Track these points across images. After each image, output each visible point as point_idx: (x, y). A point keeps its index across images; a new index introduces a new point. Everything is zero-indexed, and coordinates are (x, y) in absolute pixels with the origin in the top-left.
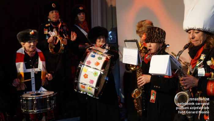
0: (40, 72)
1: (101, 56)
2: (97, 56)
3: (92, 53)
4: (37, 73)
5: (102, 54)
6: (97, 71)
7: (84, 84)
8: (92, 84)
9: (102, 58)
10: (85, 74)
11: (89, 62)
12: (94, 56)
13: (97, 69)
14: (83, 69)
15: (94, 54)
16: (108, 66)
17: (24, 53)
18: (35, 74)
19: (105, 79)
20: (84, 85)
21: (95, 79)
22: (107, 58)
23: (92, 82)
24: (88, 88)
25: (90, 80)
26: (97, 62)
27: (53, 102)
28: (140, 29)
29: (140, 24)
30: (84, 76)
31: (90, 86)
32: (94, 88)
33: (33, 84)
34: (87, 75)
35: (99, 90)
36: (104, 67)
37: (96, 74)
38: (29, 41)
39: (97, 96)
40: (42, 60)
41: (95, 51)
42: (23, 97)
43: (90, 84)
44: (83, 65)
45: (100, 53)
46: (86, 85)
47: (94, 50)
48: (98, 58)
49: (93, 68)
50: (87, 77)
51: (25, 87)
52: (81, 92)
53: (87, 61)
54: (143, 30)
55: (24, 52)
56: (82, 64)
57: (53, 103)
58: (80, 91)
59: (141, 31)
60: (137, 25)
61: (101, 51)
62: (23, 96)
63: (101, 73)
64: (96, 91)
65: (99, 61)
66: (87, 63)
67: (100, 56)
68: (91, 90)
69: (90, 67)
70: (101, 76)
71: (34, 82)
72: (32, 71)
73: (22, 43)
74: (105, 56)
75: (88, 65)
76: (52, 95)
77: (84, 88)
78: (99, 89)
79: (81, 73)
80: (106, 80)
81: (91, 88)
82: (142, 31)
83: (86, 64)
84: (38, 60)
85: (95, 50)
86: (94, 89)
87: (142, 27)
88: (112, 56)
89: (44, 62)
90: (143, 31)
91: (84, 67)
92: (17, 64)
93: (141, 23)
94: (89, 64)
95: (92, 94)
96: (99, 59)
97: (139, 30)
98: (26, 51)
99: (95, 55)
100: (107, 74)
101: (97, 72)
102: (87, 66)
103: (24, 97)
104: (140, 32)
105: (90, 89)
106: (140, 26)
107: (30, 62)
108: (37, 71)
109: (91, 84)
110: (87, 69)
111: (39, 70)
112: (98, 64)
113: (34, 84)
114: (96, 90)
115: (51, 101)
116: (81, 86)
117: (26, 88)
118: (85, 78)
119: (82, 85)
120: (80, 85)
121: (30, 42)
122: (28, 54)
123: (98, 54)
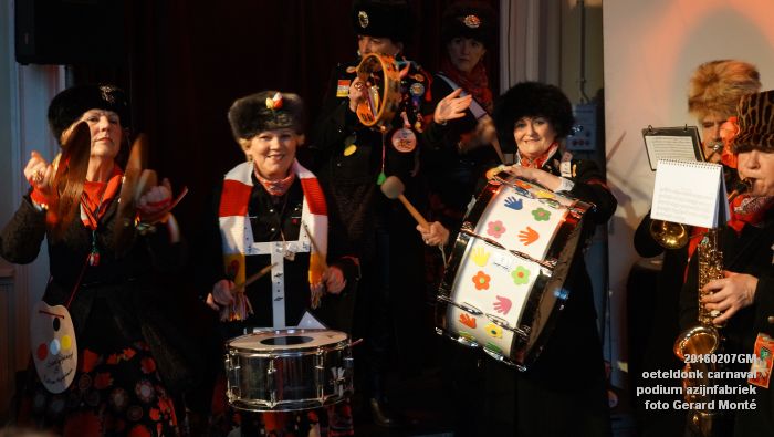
0: (306, 255)
1: (546, 206)
2: (529, 204)
3: (510, 193)
4: (292, 258)
5: (550, 196)
6: (525, 264)
7: (473, 313)
8: (505, 314)
9: (550, 214)
10: (481, 274)
11: (498, 229)
12: (517, 205)
13: (526, 257)
14: (473, 255)
15: (518, 197)
16: (571, 247)
17: (249, 182)
18: (286, 261)
19: (557, 294)
20: (471, 316)
21: (519, 297)
22: (569, 216)
23: (504, 305)
24: (487, 329)
25: (498, 298)
26: (528, 228)
27: (340, 374)
28: (707, 90)
29: (708, 72)
30: (475, 279)
31: (495, 322)
32: (512, 330)
33: (279, 299)
34: (488, 279)
35: (531, 337)
36: (554, 250)
37: (521, 275)
38: (262, 135)
39: (521, 361)
40: (314, 210)
41: (524, 184)
42: (230, 347)
43: (495, 313)
44: (472, 239)
45: (541, 193)
46: (480, 314)
47: (518, 178)
48: (534, 212)
49: (512, 252)
50: (486, 286)
51: (247, 308)
52: (460, 340)
53: (491, 224)
54: (721, 94)
55: (253, 176)
56: (471, 235)
57: (341, 378)
58: (457, 336)
59: (710, 97)
60: (695, 75)
61: (545, 184)
62: (232, 344)
63: (541, 272)
64: (518, 342)
65: (538, 226)
66: (489, 232)
67: (542, 206)
68: (498, 335)
69: (501, 247)
70: (540, 287)
71: (282, 294)
72: (277, 251)
73: (243, 141)
74: (561, 206)
75: (492, 238)
76: (340, 347)
77: (472, 324)
78: (533, 334)
79: (463, 269)
80: (559, 301)
81: (498, 328)
82: (715, 100)
83: (484, 233)
84: (301, 208)
85: (523, 179)
86: (511, 334)
87: (715, 85)
88: (588, 205)
89: (324, 219)
90: (720, 101)
91: (475, 247)
92: (223, 221)
93: (713, 68)
94: (498, 236)
95: (500, 353)
96: (538, 218)
97: (701, 94)
98: (258, 176)
99: (521, 200)
100: (563, 277)
101: (526, 268)
102: (489, 242)
103: (234, 349)
104: (707, 101)
105: (494, 332)
106: (708, 78)
107: (272, 215)
108: (294, 250)
109: (501, 315)
110: (489, 255)
111: (302, 250)
112: (531, 236)
113: (283, 301)
114: (517, 337)
115: (334, 370)
116: (462, 316)
117: (252, 312)
118: (479, 287)
119: (464, 312)
120: (457, 313)
121: (268, 138)
122: (266, 187)
123: (534, 197)
